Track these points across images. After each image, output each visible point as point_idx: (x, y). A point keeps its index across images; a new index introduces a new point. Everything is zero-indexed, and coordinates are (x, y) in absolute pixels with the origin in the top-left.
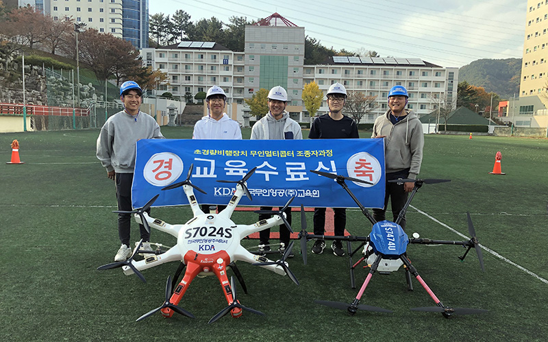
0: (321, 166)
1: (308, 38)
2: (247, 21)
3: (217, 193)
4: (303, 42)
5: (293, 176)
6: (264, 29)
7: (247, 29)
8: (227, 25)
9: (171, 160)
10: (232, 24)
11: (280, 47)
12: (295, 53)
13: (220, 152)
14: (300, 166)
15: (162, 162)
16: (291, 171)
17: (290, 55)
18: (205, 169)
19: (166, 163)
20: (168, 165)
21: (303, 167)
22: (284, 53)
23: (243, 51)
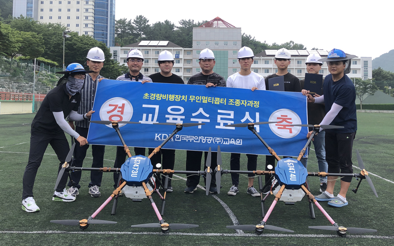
0: (247, 116)
1: (244, 36)
2: (194, 23)
3: (158, 138)
4: (241, 39)
5: (222, 124)
6: (208, 30)
7: (195, 30)
8: (177, 27)
9: (123, 105)
10: (181, 26)
11: (221, 44)
12: (234, 48)
13: (164, 97)
14: (229, 115)
15: (116, 106)
16: (222, 119)
17: (230, 50)
18: (150, 115)
19: (119, 107)
20: (120, 109)
21: (232, 117)
22: (225, 48)
23: (191, 47)
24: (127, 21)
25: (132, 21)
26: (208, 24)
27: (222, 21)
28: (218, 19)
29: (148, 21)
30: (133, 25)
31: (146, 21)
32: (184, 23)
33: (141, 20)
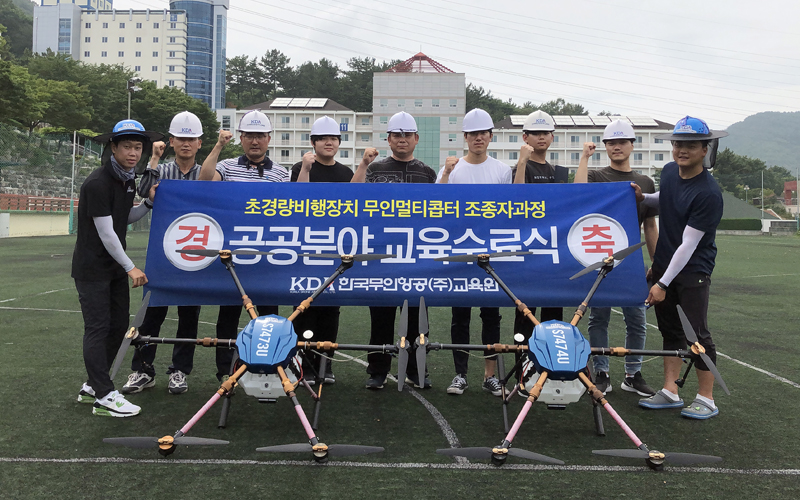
1: (471, 88)
2: (376, 64)
4: (464, 95)
6: (402, 77)
7: (377, 77)
8: (344, 73)
10: (352, 70)
11: (426, 103)
12: (451, 113)
17: (443, 115)
22: (434, 113)
23: (370, 111)
24: (249, 60)
25: (259, 61)
26: (402, 67)
27: (430, 60)
28: (420, 57)
29: (288, 61)
30: (260, 67)
31: (284, 60)
32: (356, 64)
33: (275, 59)
